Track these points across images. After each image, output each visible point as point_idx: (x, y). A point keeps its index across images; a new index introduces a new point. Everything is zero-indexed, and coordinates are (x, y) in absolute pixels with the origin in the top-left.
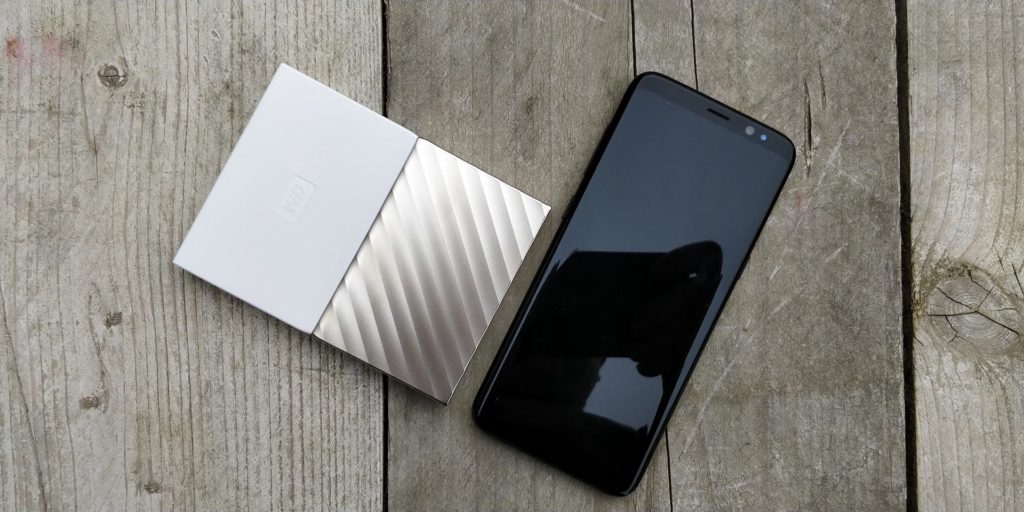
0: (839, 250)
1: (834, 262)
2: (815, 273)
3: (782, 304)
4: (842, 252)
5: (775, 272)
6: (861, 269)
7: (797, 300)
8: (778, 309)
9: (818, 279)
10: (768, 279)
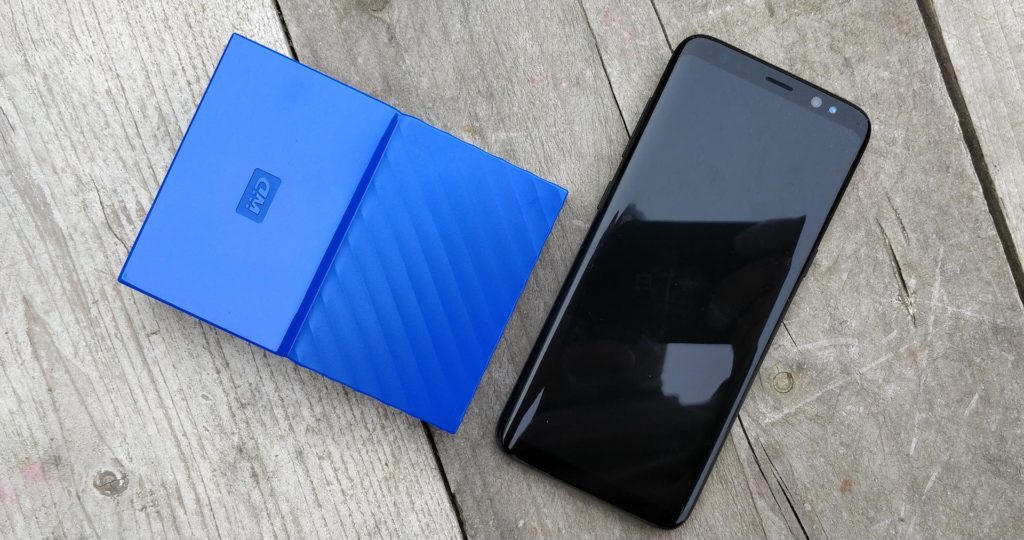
0: (976, 397)
1: (976, 412)
2: (957, 430)
3: (933, 478)
4: (981, 397)
5: (913, 445)
6: (1007, 409)
7: (948, 468)
8: (930, 484)
9: (963, 436)
10: (908, 455)
